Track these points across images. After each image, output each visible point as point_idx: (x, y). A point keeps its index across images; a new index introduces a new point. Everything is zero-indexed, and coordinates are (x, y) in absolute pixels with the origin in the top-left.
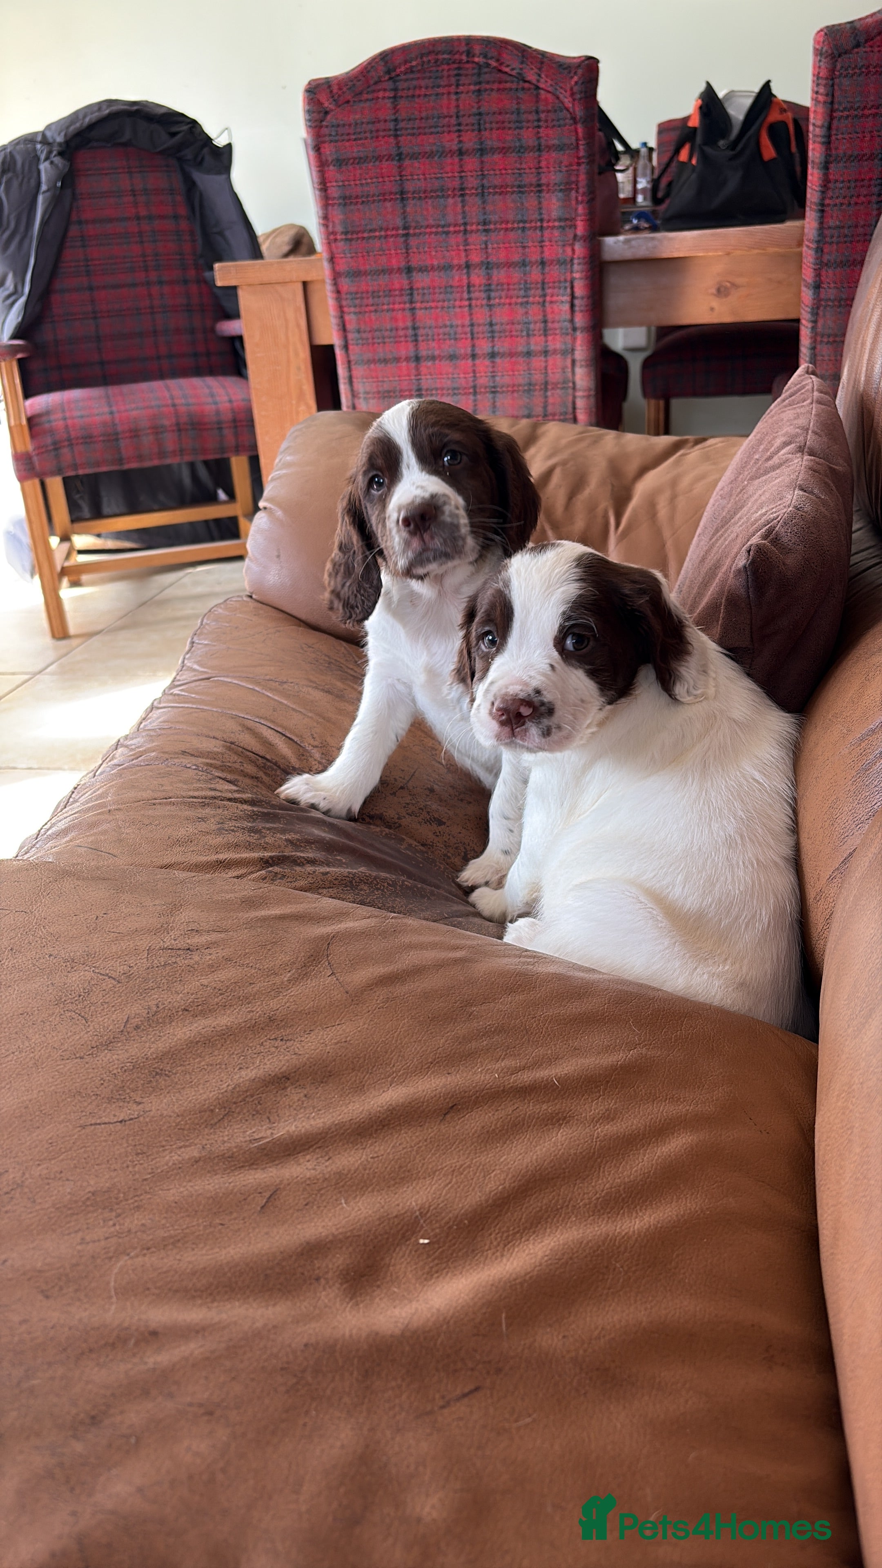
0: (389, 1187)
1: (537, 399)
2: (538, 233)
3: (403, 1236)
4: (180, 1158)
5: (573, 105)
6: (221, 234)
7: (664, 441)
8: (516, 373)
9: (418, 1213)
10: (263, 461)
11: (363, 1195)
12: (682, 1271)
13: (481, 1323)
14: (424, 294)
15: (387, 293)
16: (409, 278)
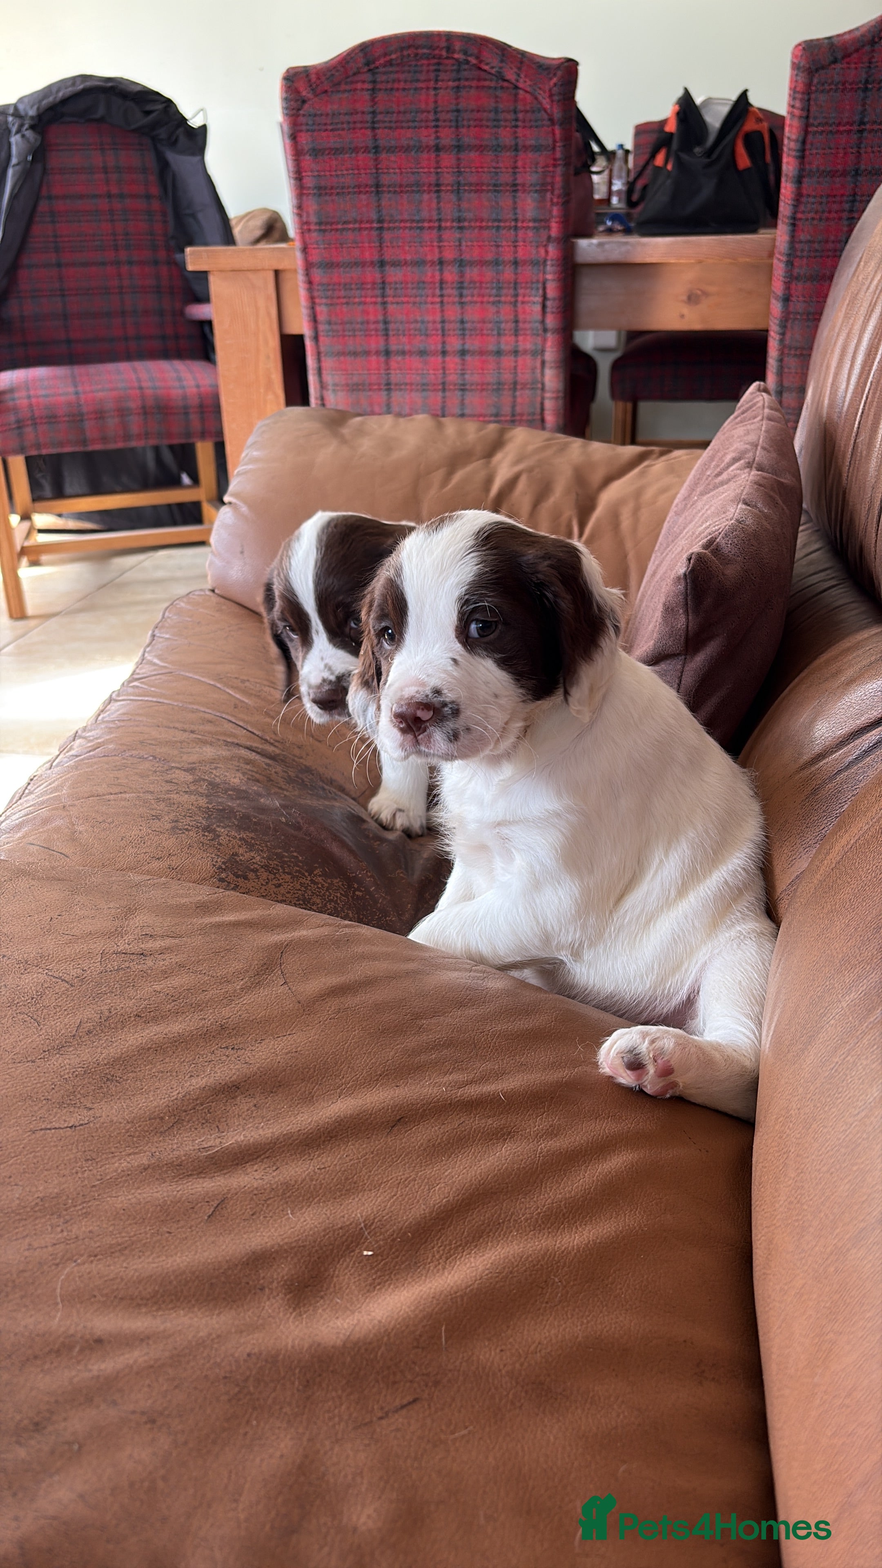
0: (335, 1198)
1: (506, 398)
2: (512, 232)
3: (348, 1247)
4: (129, 1165)
5: (552, 106)
6: (193, 216)
7: (630, 451)
8: (485, 372)
9: (362, 1225)
10: (229, 449)
11: (309, 1206)
12: (619, 1287)
13: (420, 1336)
14: (396, 289)
15: (359, 286)
16: (382, 272)
